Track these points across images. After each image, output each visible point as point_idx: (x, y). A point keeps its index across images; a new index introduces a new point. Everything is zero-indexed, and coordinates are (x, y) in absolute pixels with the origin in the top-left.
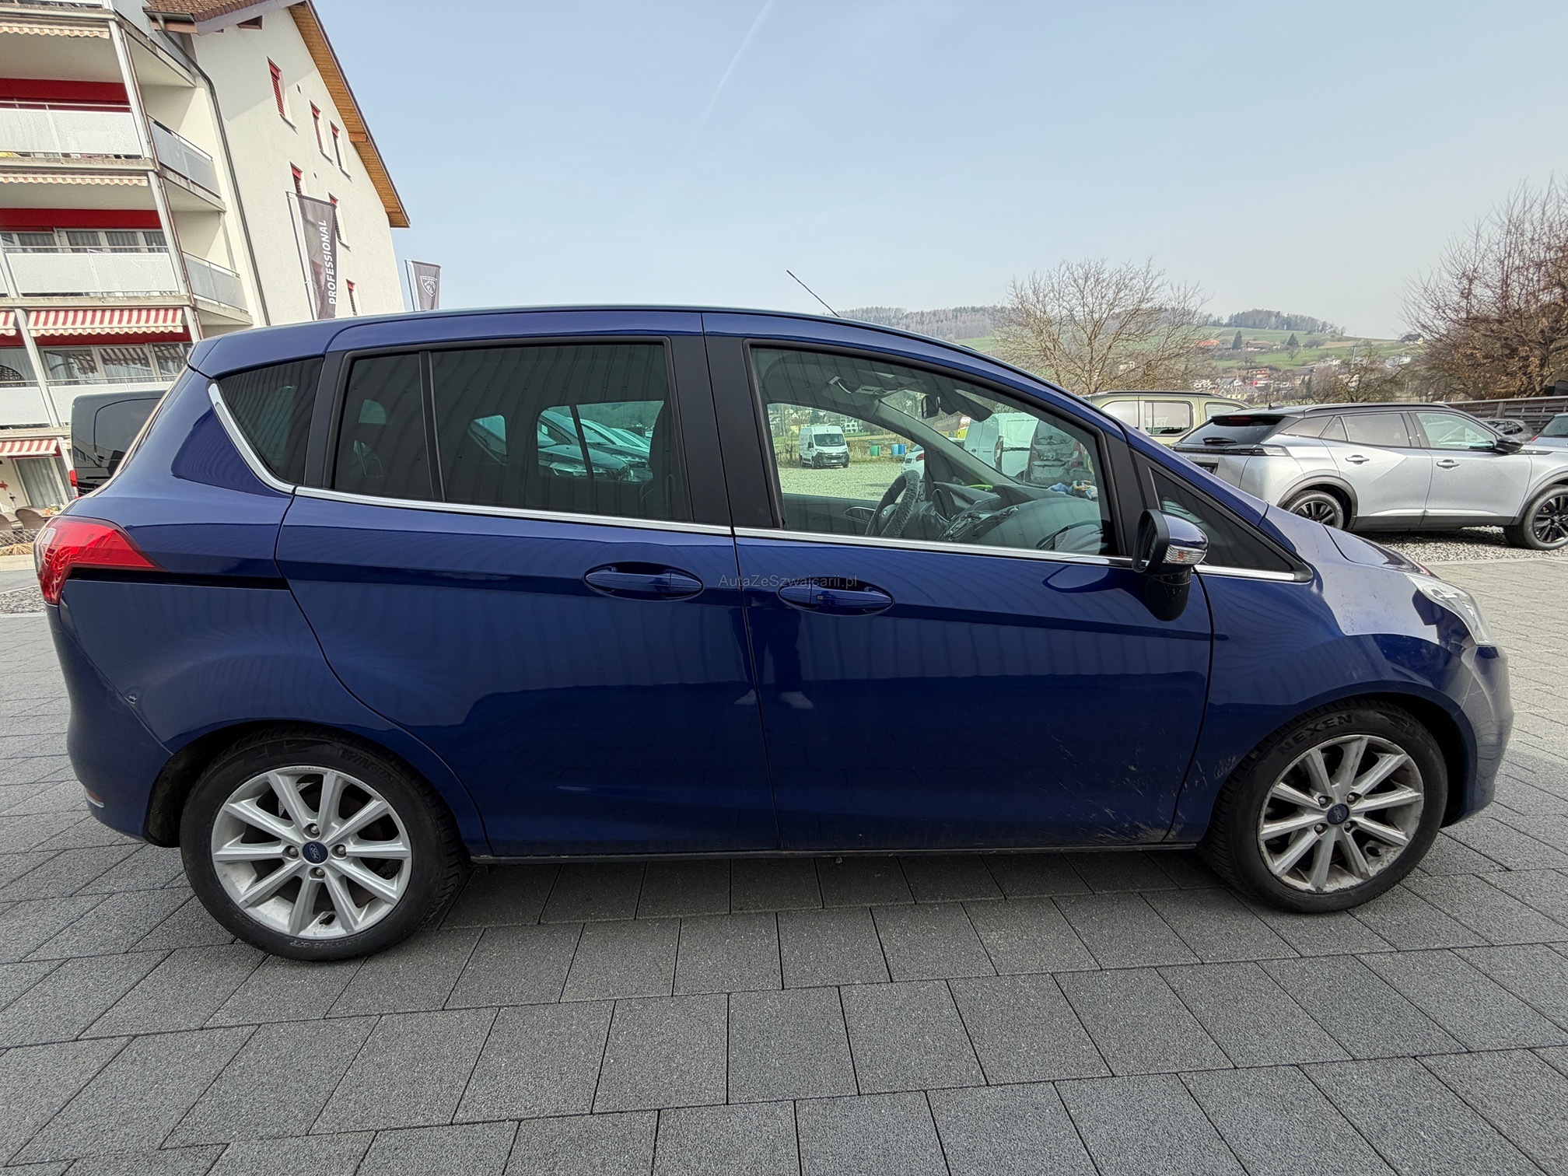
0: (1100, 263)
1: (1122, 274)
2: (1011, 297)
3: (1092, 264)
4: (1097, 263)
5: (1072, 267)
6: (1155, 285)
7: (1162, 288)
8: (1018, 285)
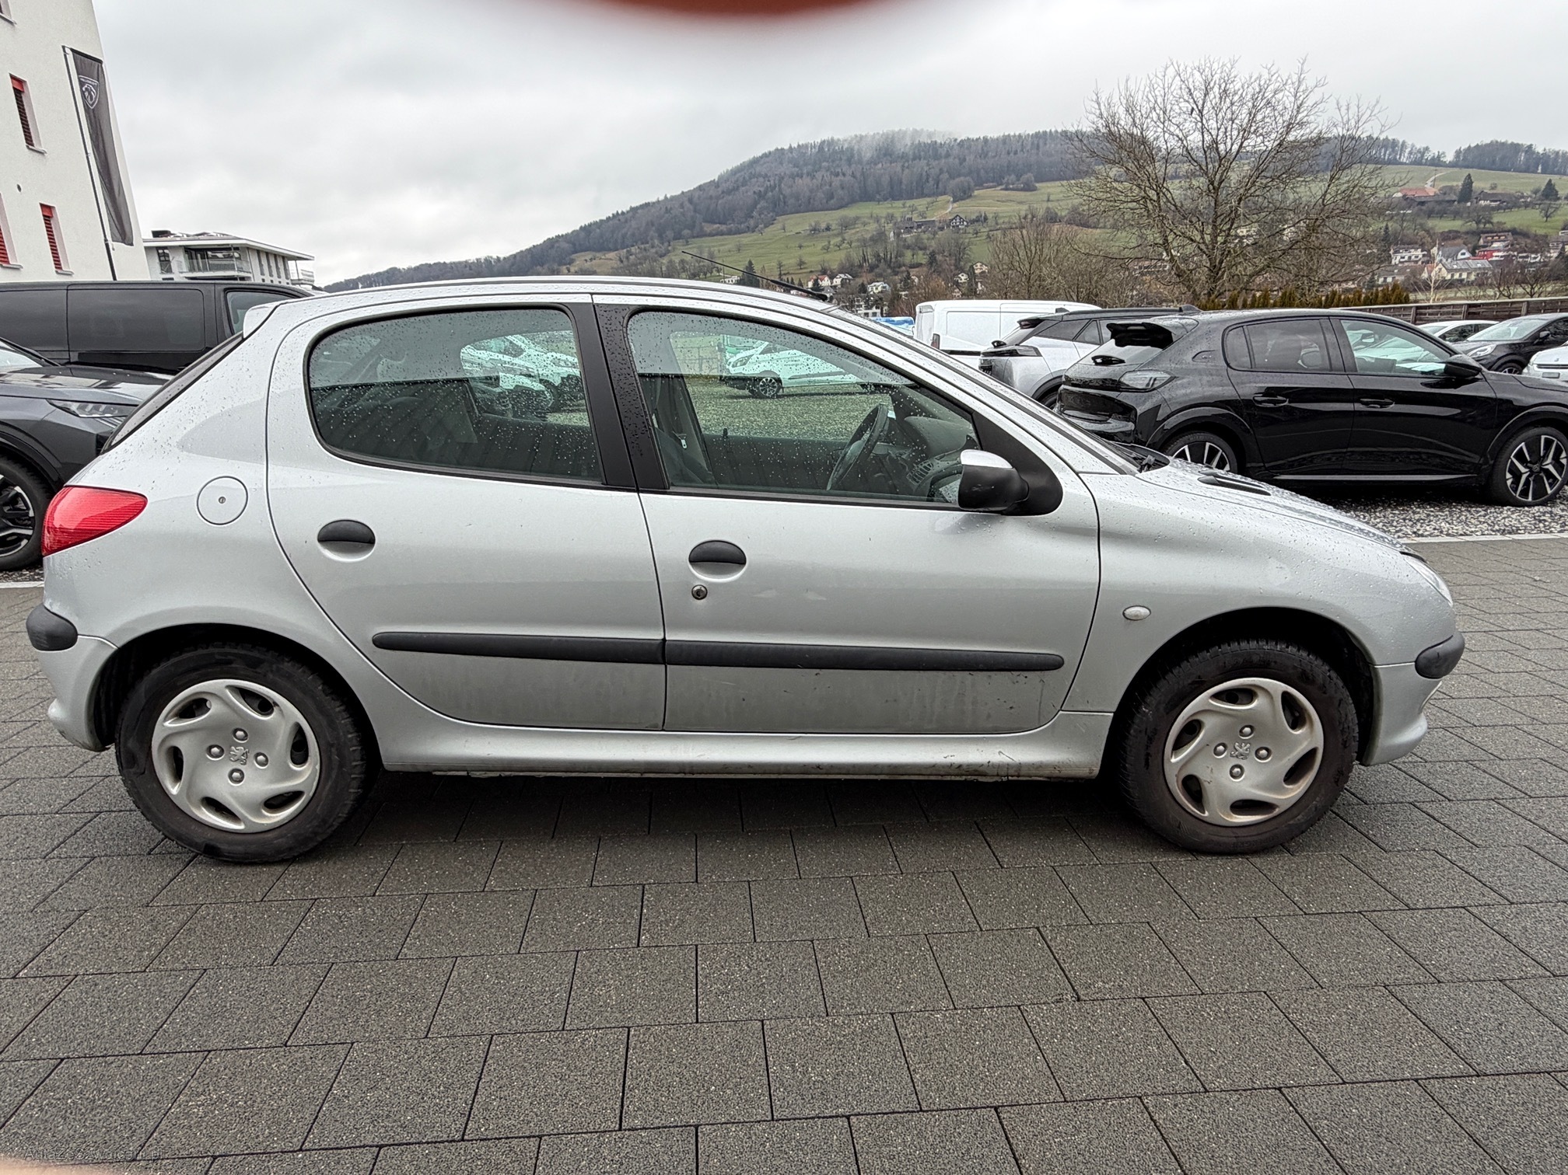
1: (1262, 83)
3: (1215, 66)
4: (1224, 65)
5: (1184, 72)
6: (1309, 102)
7: (1321, 106)
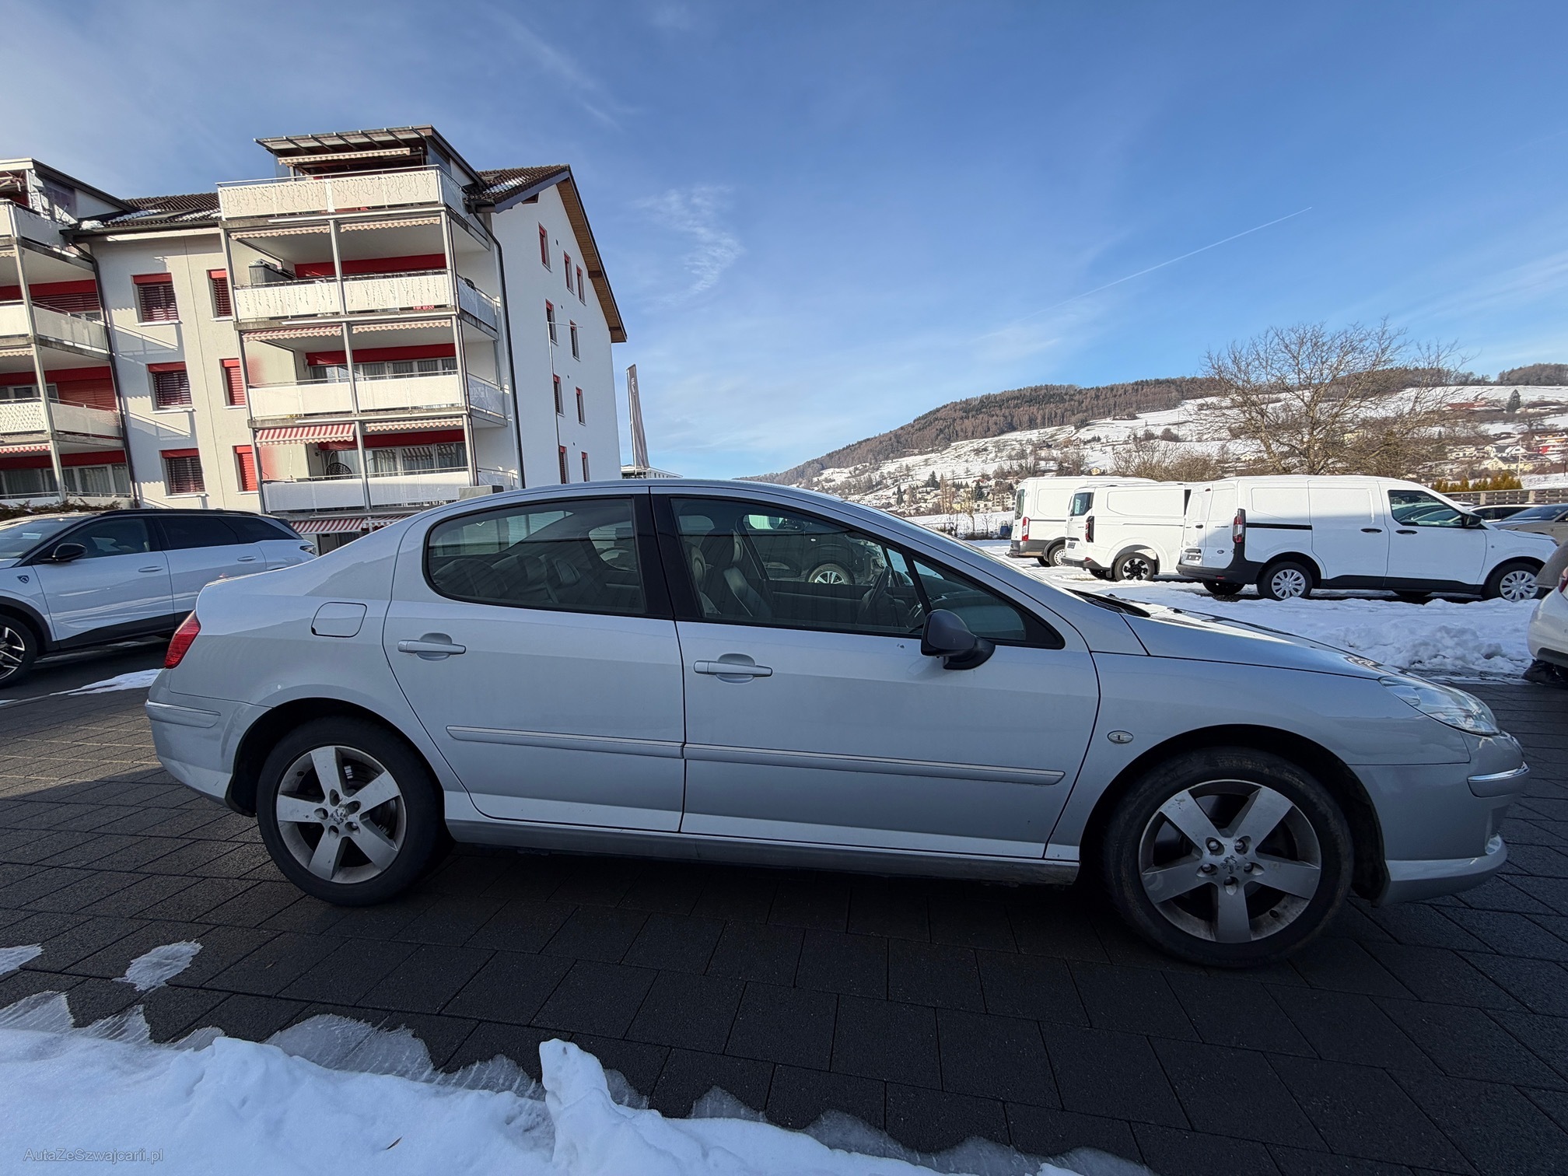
0: (1319, 326)
1: (1348, 336)
2: (1205, 368)
4: (1315, 326)
5: (1282, 332)
6: (1394, 345)
7: (1404, 348)
8: (1214, 355)
